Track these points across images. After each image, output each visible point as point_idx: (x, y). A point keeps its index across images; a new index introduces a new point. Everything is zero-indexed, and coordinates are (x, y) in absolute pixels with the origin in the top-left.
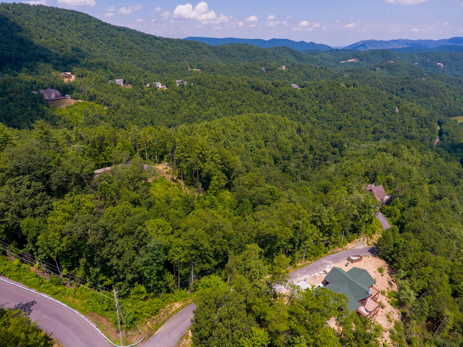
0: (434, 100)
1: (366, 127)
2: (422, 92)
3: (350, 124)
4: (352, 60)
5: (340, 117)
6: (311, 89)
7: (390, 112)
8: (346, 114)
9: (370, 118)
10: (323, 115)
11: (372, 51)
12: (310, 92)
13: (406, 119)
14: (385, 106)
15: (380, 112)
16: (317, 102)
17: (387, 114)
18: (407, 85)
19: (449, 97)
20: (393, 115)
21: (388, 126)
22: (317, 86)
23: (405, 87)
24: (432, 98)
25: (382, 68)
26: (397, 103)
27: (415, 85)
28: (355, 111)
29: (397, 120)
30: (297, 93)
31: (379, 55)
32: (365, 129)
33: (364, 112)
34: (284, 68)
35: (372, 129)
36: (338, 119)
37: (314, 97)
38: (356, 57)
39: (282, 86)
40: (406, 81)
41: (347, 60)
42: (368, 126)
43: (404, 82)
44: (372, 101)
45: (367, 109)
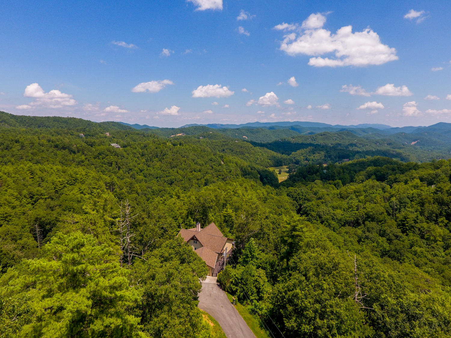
0: (249, 156)
1: (198, 180)
2: (238, 150)
3: (181, 178)
4: (181, 134)
5: (169, 173)
6: (136, 148)
7: (217, 165)
8: (175, 169)
9: (200, 171)
10: (151, 173)
11: (195, 127)
12: (135, 151)
13: (231, 168)
14: (211, 161)
15: (208, 165)
16: (144, 160)
17: (214, 167)
18: (226, 147)
19: (258, 153)
20: (220, 166)
21: (218, 177)
22: (142, 145)
23: (224, 148)
24: (247, 155)
25: (204, 137)
26: (222, 157)
27: (232, 146)
28: (183, 165)
29: (224, 170)
30: (118, 151)
31: (201, 131)
32: (197, 182)
33: (194, 166)
34: (108, 134)
35: (203, 181)
36: (168, 175)
37: (140, 156)
38: (183, 132)
39: (99, 145)
40: (224, 143)
41: (175, 134)
42: (199, 178)
43: (223, 144)
44: (199, 157)
45: (196, 163)
